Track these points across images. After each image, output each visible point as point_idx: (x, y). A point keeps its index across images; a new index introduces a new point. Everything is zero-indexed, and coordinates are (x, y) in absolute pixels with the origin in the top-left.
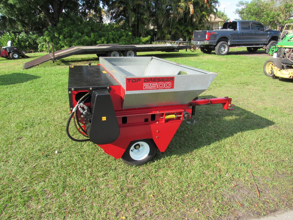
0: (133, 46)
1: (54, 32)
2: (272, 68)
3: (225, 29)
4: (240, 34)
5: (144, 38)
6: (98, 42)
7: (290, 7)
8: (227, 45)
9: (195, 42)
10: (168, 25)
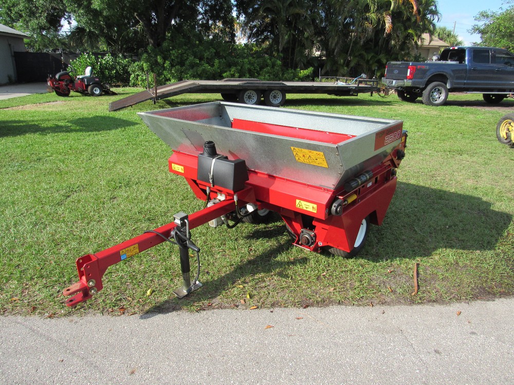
0: (281, 84)
1: (156, 56)
2: (508, 129)
3: (443, 60)
4: (470, 70)
5: (302, 71)
6: (224, 75)
8: (445, 88)
9: (388, 81)
10: (345, 50)
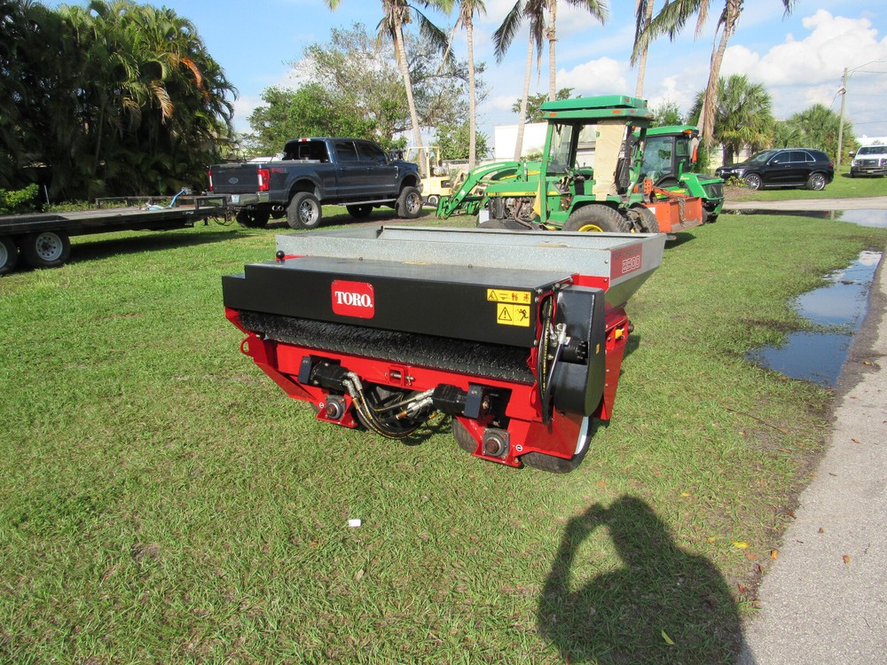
0: (53, 217)
5: (10, 193)
7: (393, 108)
8: (314, 199)
9: (220, 196)
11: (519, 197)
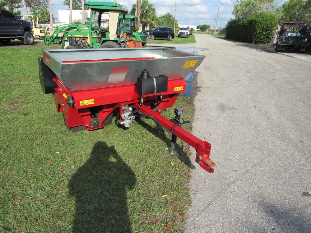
11: (81, 37)
